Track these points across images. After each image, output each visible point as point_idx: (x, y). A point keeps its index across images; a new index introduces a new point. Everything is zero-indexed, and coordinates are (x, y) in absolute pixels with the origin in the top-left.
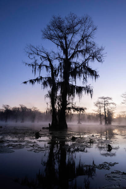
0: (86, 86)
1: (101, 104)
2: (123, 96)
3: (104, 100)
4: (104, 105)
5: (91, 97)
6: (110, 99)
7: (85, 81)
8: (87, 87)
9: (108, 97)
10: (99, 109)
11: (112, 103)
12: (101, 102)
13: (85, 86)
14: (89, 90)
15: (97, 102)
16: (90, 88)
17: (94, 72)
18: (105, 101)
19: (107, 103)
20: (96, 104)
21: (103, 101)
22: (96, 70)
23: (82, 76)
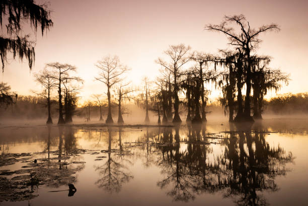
0: (16, 39)
1: (50, 79)
2: (98, 64)
3: (58, 70)
4: (58, 82)
5: (31, 67)
6: (73, 69)
7: (13, 27)
8: (19, 41)
9: (69, 64)
10: (47, 90)
11: (77, 79)
12: (52, 74)
13: (13, 37)
14: (24, 50)
15: (43, 74)
16: (28, 44)
17: (40, 11)
18: (62, 73)
19: (66, 76)
20: (39, 77)
21: (56, 72)
22: (44, 8)
23: (7, 11)
